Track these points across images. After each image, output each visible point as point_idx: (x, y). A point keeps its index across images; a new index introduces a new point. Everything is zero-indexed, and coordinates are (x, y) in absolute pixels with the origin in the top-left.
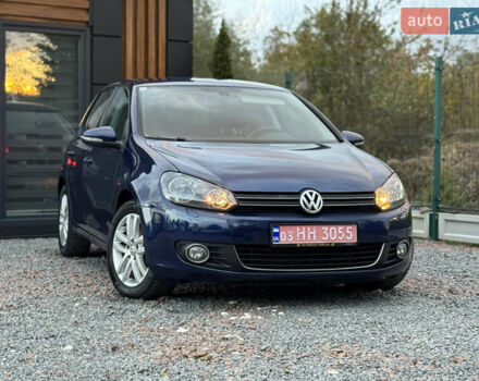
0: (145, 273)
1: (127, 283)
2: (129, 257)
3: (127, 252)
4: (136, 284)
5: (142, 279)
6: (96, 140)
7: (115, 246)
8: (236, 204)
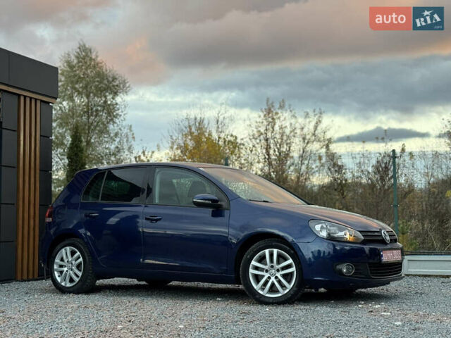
0: (289, 286)
1: (268, 295)
2: (269, 278)
3: (267, 275)
4: (280, 295)
5: (287, 290)
6: (207, 202)
7: (251, 271)
8: (363, 238)
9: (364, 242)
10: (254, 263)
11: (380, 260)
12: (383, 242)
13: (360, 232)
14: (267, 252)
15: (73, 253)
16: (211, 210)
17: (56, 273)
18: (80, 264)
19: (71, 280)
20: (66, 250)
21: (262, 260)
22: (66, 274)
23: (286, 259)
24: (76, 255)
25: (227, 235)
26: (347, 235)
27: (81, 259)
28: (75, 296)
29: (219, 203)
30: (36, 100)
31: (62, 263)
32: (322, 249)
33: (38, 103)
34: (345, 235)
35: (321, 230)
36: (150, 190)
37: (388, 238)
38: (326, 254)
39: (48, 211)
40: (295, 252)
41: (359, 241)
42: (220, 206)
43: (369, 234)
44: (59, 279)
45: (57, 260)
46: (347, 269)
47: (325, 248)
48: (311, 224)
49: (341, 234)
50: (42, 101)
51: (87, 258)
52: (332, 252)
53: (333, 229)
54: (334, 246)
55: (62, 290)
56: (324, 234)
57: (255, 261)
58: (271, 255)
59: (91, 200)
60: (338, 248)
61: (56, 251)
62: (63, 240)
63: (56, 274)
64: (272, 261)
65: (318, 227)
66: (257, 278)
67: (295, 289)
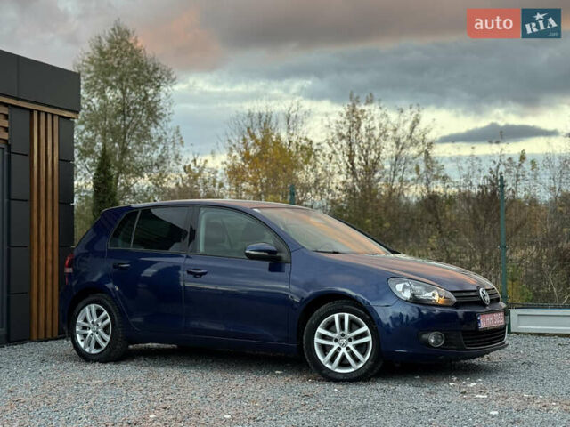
4: (352, 370)
5: (361, 365)
6: (263, 253)
7: (317, 340)
8: (455, 300)
9: (457, 305)
10: (320, 330)
11: (477, 326)
12: (481, 303)
13: (452, 292)
14: (336, 316)
15: (99, 312)
16: (268, 263)
17: (78, 336)
18: (108, 325)
19: (97, 346)
20: (90, 308)
21: (330, 326)
22: (90, 338)
23: (360, 326)
24: (102, 315)
25: (287, 293)
26: (436, 296)
27: (109, 320)
28: (102, 366)
29: (278, 254)
30: (53, 115)
31: (86, 324)
32: (405, 313)
33: (56, 119)
34: (433, 295)
35: (403, 290)
36: (193, 234)
37: (487, 298)
38: (410, 319)
39: (69, 258)
40: (371, 317)
41: (450, 304)
42: (280, 258)
43: (464, 294)
44: (82, 344)
45: (80, 321)
46: (436, 339)
47: (408, 312)
48: (391, 282)
49: (428, 295)
50: (60, 116)
51: (116, 318)
52: (416, 317)
53: (418, 289)
54: (419, 310)
55: (86, 358)
56: (407, 295)
57: (322, 327)
58: (342, 320)
59: (121, 246)
60: (424, 312)
61: (77, 309)
62: (87, 296)
63: (79, 338)
64: (342, 327)
65: (399, 287)
66: (325, 349)
67: (370, 363)
